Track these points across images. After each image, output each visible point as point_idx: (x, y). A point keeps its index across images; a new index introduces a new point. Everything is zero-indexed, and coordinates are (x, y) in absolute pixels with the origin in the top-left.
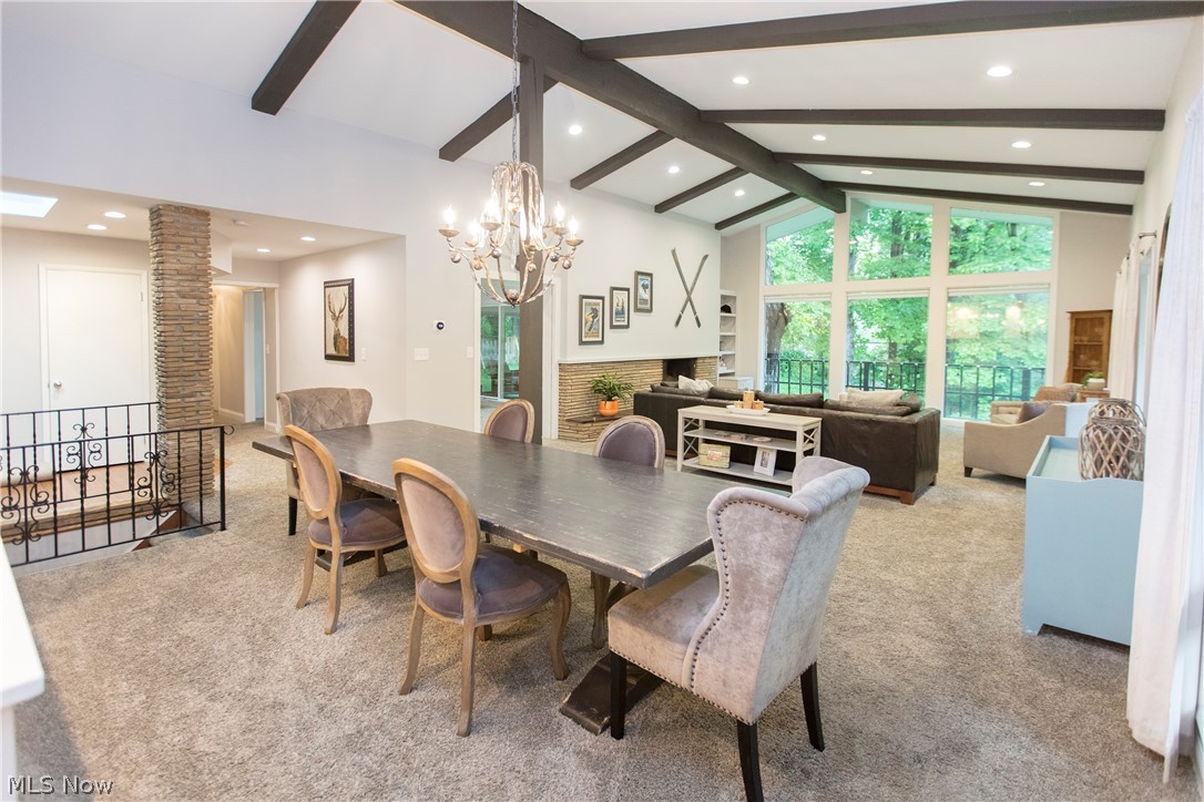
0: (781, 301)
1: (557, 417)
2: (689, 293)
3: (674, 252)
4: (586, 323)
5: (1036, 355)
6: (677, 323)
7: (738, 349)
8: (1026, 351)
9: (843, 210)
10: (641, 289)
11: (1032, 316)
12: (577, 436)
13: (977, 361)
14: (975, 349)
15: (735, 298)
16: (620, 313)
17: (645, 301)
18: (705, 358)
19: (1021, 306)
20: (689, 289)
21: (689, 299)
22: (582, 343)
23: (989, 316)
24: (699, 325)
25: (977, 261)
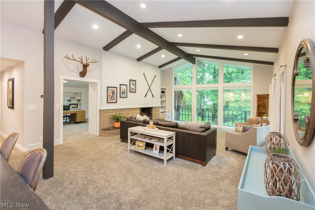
0: (181, 90)
1: (99, 128)
2: (150, 87)
3: (144, 74)
4: (110, 96)
5: (249, 106)
6: (145, 96)
7: (167, 104)
8: (246, 105)
9: (195, 63)
10: (132, 85)
11: (248, 96)
12: (105, 135)
13: (234, 108)
14: (234, 105)
15: (166, 89)
16: (123, 93)
17: (133, 89)
18: (156, 107)
19: (245, 93)
20: (150, 86)
21: (150, 89)
22: (108, 102)
23: (237, 95)
24: (153, 97)
25: (234, 81)
